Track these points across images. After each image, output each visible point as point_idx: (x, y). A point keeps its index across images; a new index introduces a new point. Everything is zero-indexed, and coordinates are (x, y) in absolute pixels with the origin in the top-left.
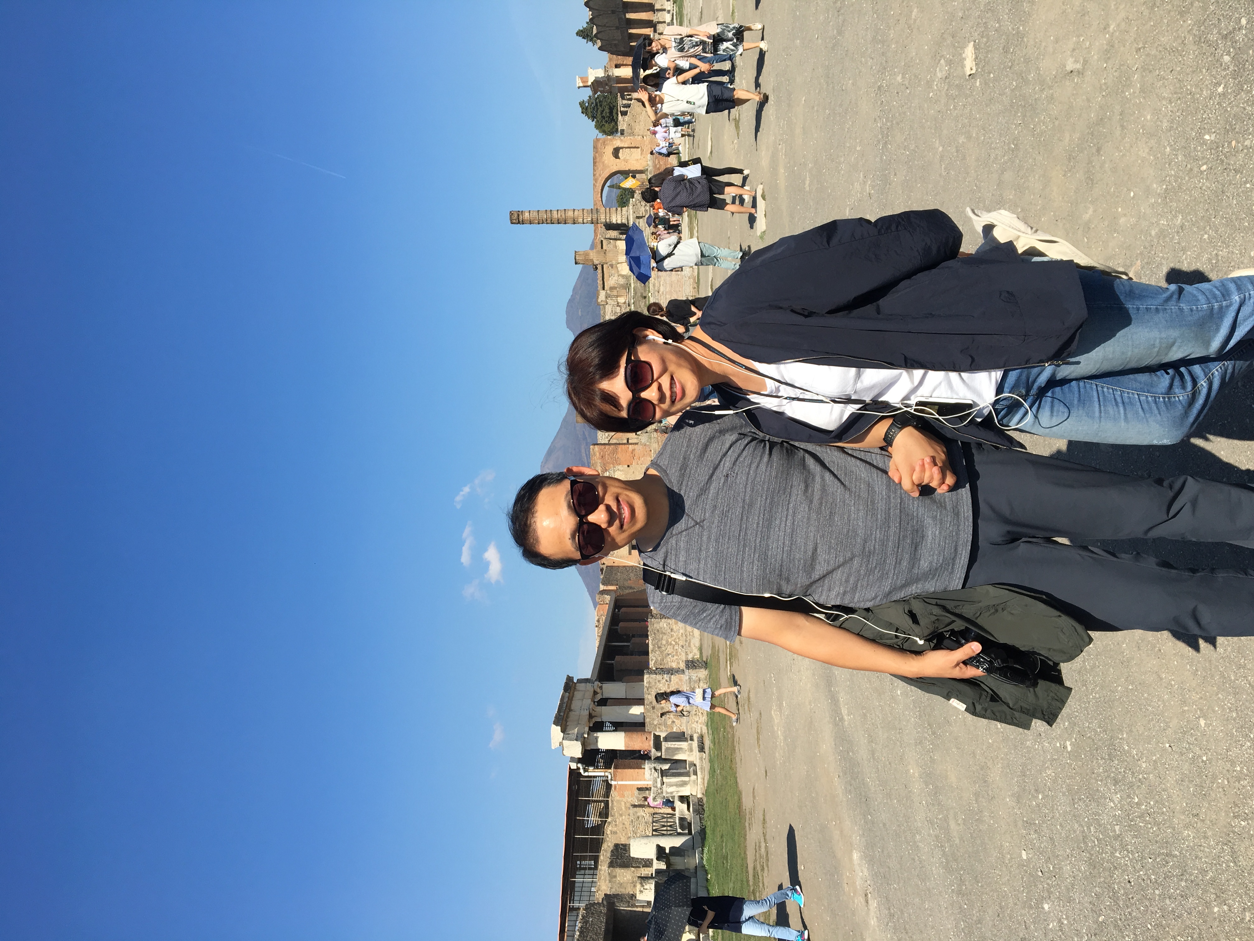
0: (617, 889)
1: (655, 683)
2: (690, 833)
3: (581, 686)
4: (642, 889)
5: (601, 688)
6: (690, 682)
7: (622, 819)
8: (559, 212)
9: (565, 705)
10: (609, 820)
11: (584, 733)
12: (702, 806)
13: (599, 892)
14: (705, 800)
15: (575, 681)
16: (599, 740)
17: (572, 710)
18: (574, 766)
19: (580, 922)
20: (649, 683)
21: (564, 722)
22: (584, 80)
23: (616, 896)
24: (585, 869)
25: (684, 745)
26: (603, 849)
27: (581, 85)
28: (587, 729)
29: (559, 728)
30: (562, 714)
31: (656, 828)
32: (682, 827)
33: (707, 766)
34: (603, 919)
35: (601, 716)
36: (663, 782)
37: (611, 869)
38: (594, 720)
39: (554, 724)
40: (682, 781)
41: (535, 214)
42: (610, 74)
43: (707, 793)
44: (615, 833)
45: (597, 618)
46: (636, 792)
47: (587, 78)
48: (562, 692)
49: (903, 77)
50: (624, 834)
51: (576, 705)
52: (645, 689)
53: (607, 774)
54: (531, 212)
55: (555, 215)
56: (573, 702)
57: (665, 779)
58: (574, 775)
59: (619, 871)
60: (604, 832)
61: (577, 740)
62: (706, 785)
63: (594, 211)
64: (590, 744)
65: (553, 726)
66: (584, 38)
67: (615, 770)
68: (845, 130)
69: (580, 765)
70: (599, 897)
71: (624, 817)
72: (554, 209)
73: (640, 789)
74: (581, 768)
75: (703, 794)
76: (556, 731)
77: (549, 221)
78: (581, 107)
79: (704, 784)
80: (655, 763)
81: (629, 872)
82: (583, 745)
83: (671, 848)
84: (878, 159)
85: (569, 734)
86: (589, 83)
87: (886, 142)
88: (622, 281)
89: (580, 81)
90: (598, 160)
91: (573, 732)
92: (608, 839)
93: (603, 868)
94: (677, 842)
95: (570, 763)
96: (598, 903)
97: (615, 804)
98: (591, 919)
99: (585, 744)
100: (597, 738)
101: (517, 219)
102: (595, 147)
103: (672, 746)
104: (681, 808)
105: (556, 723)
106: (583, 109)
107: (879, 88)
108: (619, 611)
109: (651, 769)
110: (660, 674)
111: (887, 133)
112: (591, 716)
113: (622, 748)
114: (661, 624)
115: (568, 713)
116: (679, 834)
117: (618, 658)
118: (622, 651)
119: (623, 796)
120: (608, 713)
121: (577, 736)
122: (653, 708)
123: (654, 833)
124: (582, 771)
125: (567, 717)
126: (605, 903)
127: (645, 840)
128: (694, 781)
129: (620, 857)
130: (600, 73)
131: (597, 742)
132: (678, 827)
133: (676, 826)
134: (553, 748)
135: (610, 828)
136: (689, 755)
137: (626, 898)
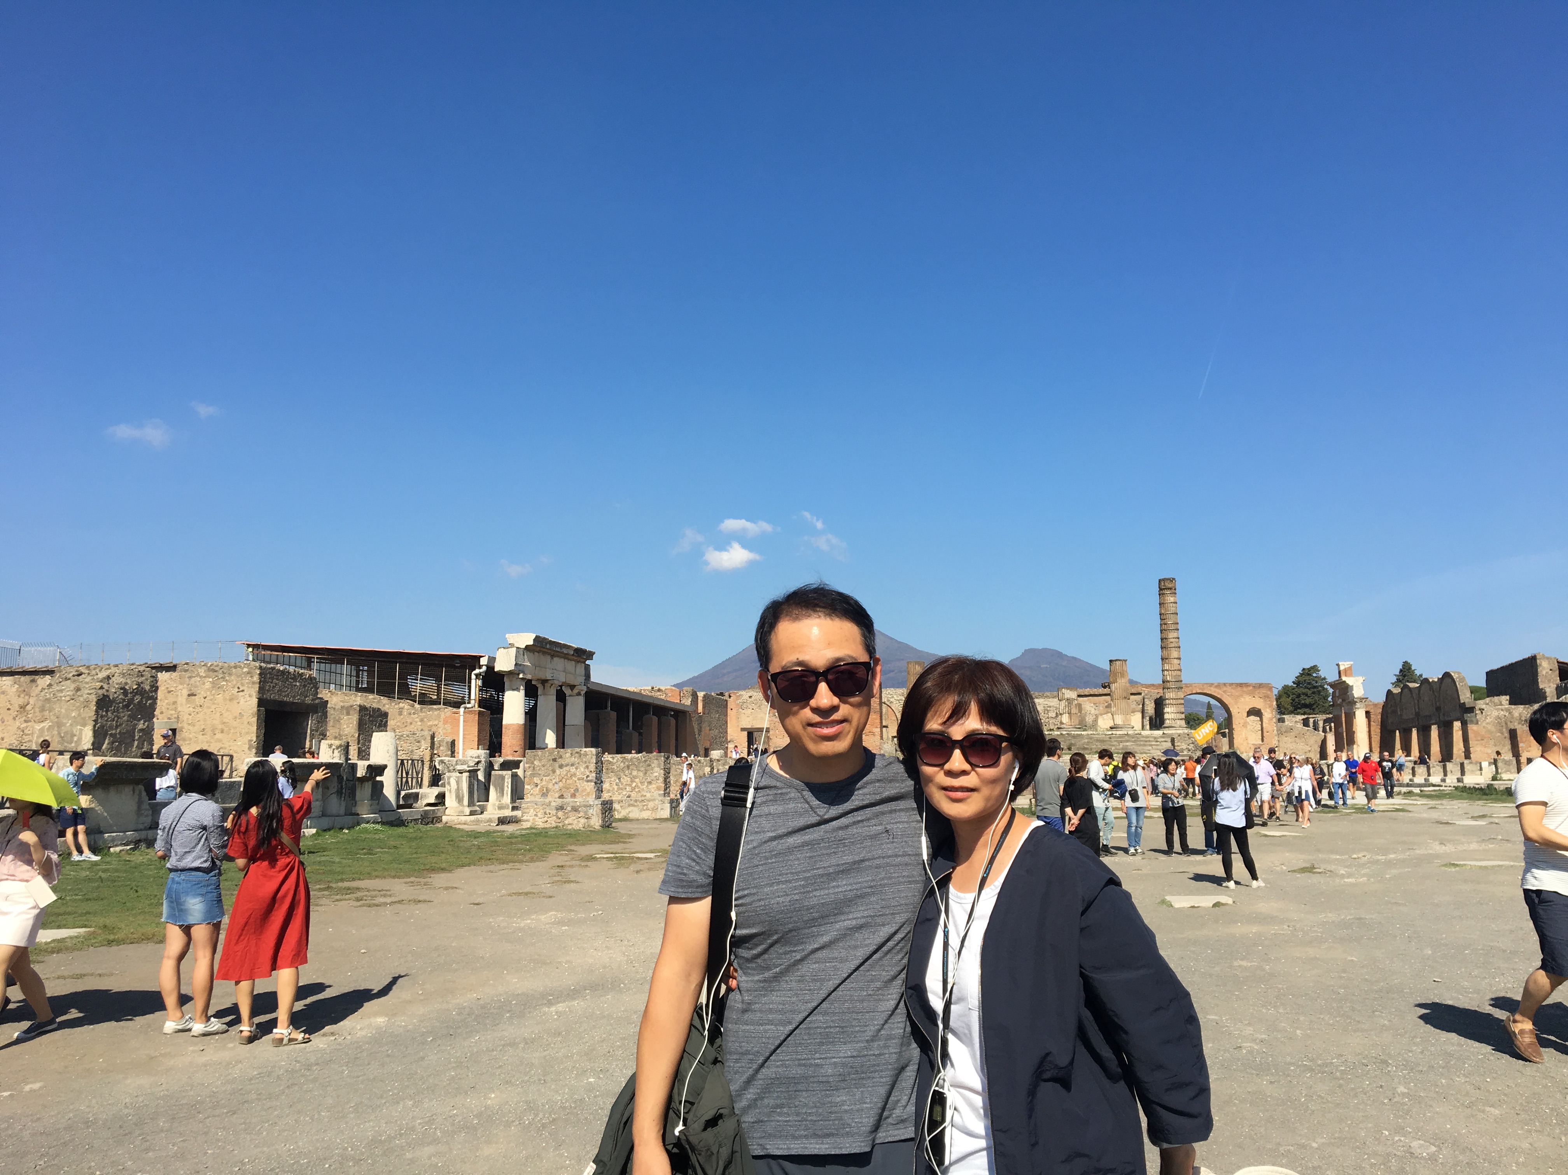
0: (332, 716)
1: (586, 762)
2: (399, 807)
3: (581, 669)
4: (334, 747)
5: (579, 694)
6: (586, 806)
7: (416, 722)
8: (1177, 640)
9: (558, 649)
10: (417, 706)
11: (523, 672)
12: (432, 822)
13: (329, 694)
14: (439, 825)
15: (588, 662)
16: (516, 692)
17: (552, 658)
18: (484, 661)
19: (295, 671)
20: (586, 754)
21: (538, 649)
22: (1348, 671)
23: (325, 715)
24: (358, 676)
25: (507, 799)
26: (382, 698)
27: (1342, 668)
28: (529, 677)
29: (531, 643)
30: (548, 646)
31: (406, 764)
32: (406, 797)
33: (482, 828)
34: (298, 699)
35: (544, 694)
36: (462, 773)
37: (358, 709)
38: (540, 686)
39: (536, 636)
40: (463, 797)
41: (1172, 610)
42: (1358, 705)
43: (448, 828)
44: (400, 714)
45: (663, 688)
46: (450, 739)
47: (1351, 675)
48: (575, 646)
49: (1403, 1094)
50: (398, 724)
51: (559, 663)
52: (578, 750)
53: (473, 702)
54: (1174, 605)
55: (1172, 635)
56: (563, 660)
57: (466, 775)
58: (474, 661)
59: (355, 718)
60: (402, 699)
61: (516, 664)
62: (458, 826)
63: (1178, 684)
64: (511, 681)
65: (534, 636)
66: (1401, 671)
67: (477, 712)
68: (1321, 1014)
69: (484, 668)
70: (324, 694)
71: (420, 723)
72: (1180, 634)
73: (453, 743)
74: (481, 670)
75: (446, 823)
76: (527, 639)
77: (1164, 627)
78: (1312, 668)
79: (459, 824)
80: (485, 762)
81: (353, 731)
82: (510, 673)
83: (381, 783)
84: (1288, 1059)
85: (524, 655)
86: (1344, 678)
87: (1313, 1070)
88: (1089, 719)
89: (1347, 666)
90: (1245, 689)
91: (526, 660)
92: (393, 704)
93: (359, 698)
94: (389, 791)
95: (487, 657)
96: (317, 693)
97: (436, 713)
98: (298, 684)
99: (511, 676)
100: (518, 689)
101: (1165, 587)
102: (1261, 686)
103: (506, 784)
104: (429, 794)
105: (537, 639)
106: (1309, 669)
107: (1385, 1062)
108: (671, 716)
109: (478, 757)
110: (596, 768)
111: (1325, 1072)
112: (544, 682)
113: (505, 722)
114: (657, 769)
115: (549, 654)
116: (398, 793)
117: (614, 715)
118: (622, 720)
119: (445, 722)
120: (547, 704)
121: (520, 665)
122: (554, 760)
123: (399, 762)
124: (477, 671)
125: (544, 653)
126: (317, 701)
127: (392, 750)
128: (463, 812)
129: (371, 719)
130: (1358, 692)
131: (513, 690)
132: (407, 791)
133: (407, 790)
134: (507, 636)
135: (406, 707)
136: (494, 805)
137: (321, 727)
